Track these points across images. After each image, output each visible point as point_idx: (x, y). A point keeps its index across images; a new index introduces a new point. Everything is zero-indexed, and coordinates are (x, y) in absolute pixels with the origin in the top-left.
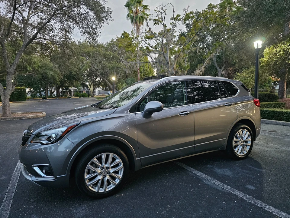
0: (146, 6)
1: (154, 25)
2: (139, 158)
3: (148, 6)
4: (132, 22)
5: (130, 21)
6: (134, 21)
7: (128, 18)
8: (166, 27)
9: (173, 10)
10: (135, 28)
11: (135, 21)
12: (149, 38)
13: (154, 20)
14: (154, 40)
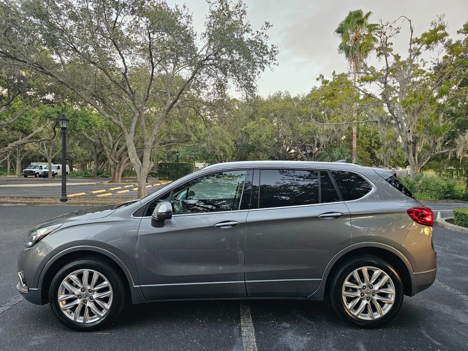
0: (374, 25)
1: (378, 58)
2: (139, 286)
3: (377, 25)
4: (347, 56)
5: (344, 54)
6: (350, 54)
7: (341, 51)
8: (399, 57)
9: (411, 27)
10: (352, 66)
11: (352, 54)
12: (367, 81)
13: (377, 50)
14: (378, 83)
